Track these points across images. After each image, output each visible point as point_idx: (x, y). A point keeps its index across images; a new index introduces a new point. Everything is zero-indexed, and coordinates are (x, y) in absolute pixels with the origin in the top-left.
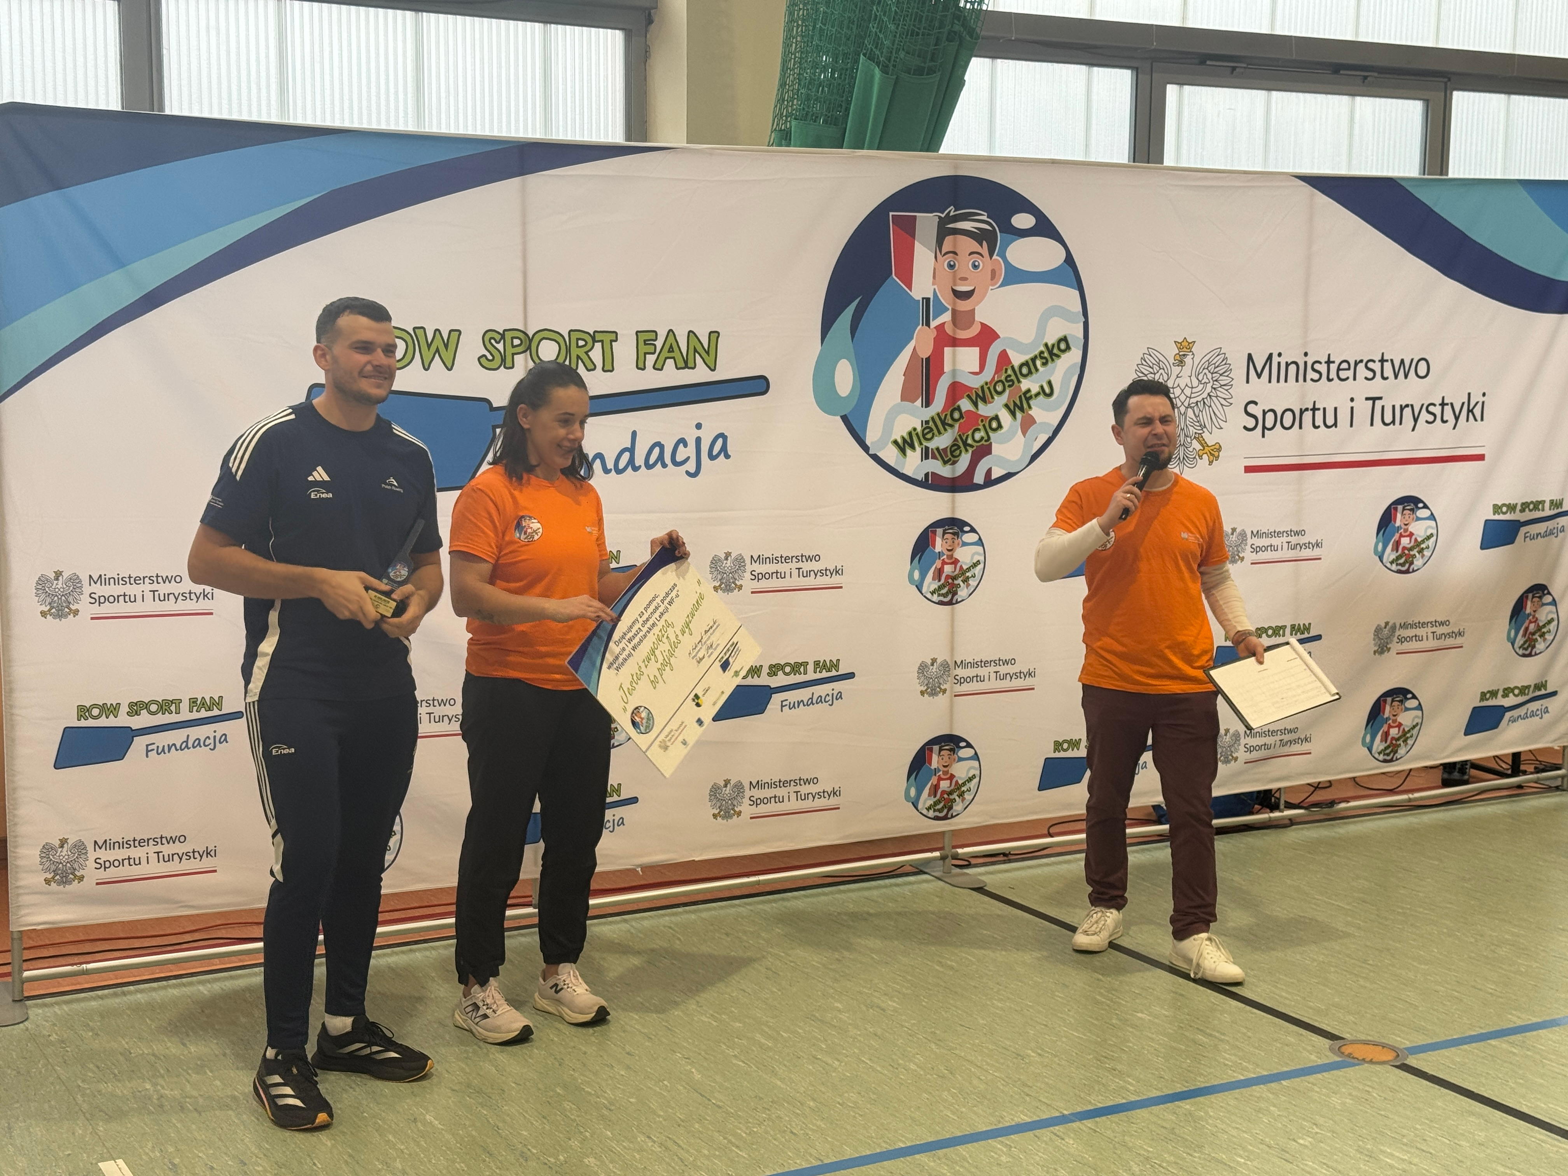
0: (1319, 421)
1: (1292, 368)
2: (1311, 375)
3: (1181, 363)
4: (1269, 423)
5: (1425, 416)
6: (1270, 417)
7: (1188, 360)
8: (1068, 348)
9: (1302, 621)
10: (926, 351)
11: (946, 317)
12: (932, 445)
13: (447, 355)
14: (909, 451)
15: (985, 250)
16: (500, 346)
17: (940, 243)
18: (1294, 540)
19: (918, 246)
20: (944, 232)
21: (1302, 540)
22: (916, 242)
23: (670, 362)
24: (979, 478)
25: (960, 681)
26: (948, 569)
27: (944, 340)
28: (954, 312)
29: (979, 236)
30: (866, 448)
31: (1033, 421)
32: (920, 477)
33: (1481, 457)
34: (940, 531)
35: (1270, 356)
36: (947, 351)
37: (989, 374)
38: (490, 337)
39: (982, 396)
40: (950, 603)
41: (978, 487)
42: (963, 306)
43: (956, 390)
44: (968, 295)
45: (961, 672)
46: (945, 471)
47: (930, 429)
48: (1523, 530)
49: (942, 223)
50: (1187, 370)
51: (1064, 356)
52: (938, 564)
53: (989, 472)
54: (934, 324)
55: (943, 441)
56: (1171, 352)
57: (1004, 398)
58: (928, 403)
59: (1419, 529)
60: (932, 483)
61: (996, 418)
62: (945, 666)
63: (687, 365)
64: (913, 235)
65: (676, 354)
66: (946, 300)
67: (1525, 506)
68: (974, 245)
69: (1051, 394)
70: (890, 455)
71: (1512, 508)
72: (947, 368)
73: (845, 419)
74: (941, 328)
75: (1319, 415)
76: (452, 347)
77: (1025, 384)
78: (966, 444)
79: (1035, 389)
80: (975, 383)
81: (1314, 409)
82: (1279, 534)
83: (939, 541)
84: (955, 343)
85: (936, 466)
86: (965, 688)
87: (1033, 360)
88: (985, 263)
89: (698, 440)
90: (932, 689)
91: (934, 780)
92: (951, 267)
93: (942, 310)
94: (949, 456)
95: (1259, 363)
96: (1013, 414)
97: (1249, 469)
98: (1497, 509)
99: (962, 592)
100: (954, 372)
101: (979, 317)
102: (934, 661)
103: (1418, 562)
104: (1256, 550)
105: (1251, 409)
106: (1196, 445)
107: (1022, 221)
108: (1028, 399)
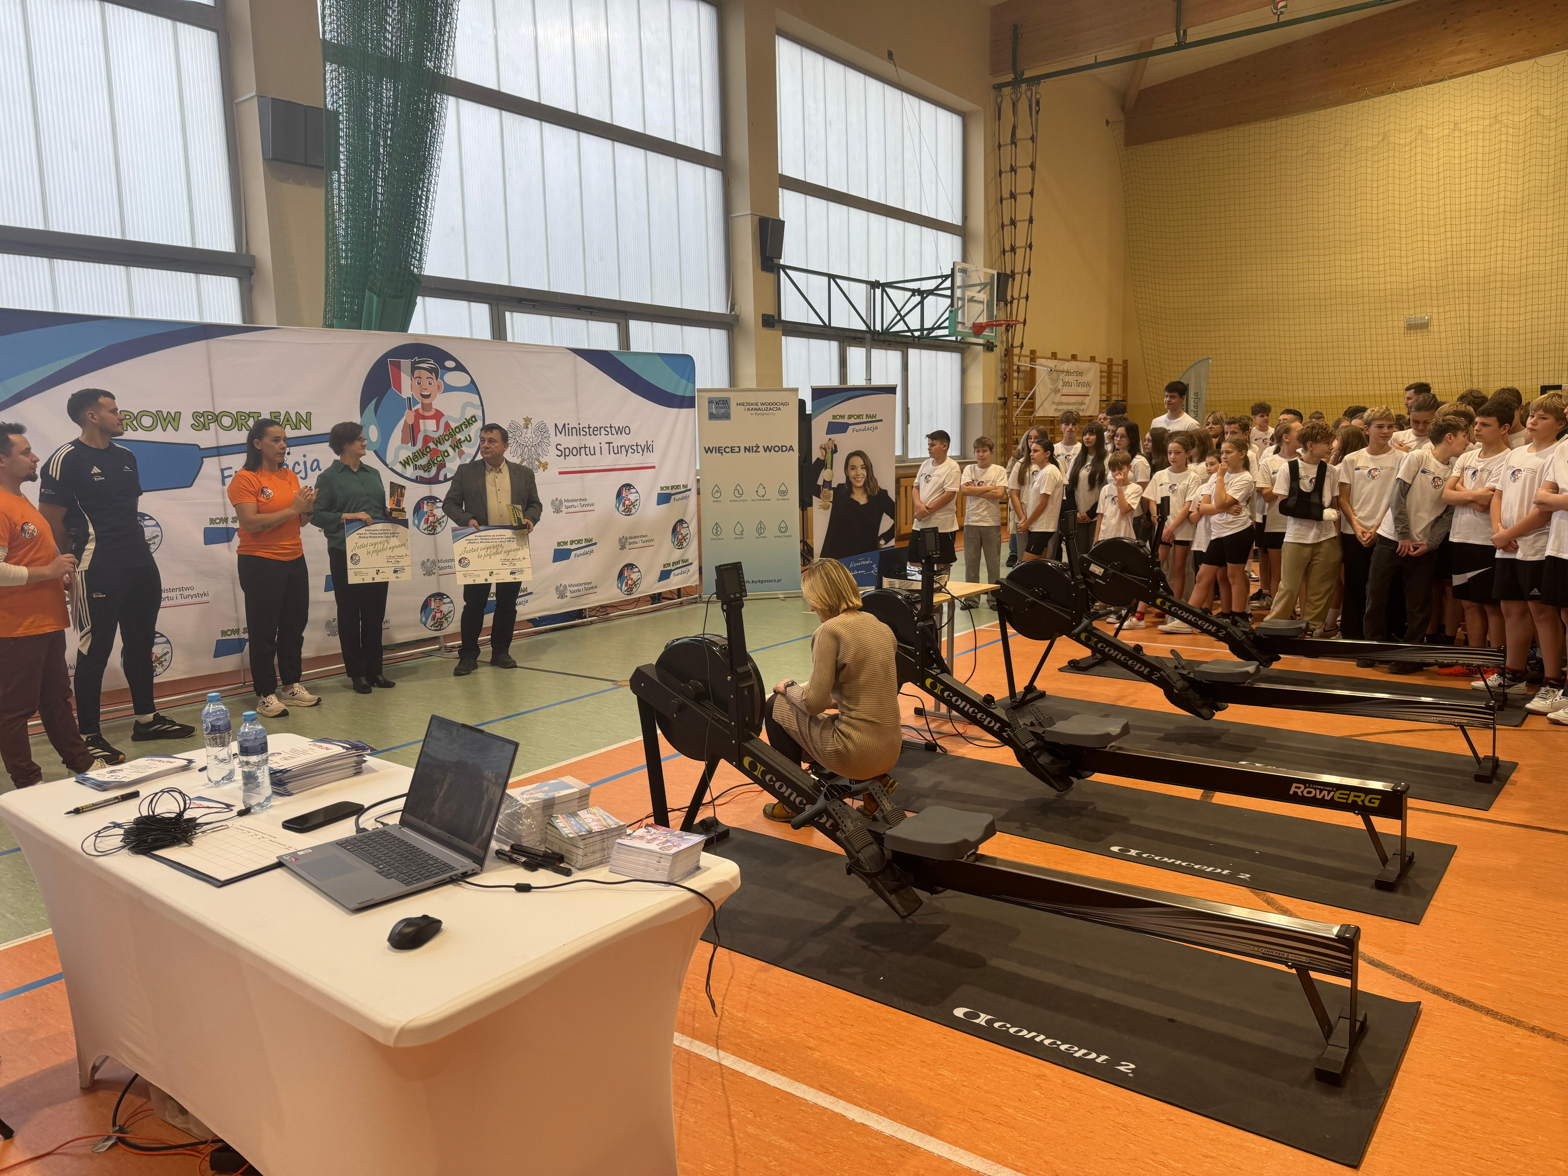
0: (588, 452)
1: (574, 430)
2: (582, 433)
3: (527, 427)
4: (567, 453)
5: (630, 450)
6: (567, 450)
7: (530, 426)
8: (476, 420)
9: (589, 537)
10: (411, 421)
11: (419, 406)
12: (418, 463)
13: (175, 425)
14: (407, 466)
15: (434, 377)
16: (202, 419)
17: (413, 373)
18: (582, 503)
19: (403, 374)
20: (414, 368)
21: (586, 503)
22: (402, 374)
23: (288, 426)
24: (441, 478)
25: (441, 569)
26: (431, 519)
27: (419, 416)
28: (423, 404)
29: (430, 370)
30: (387, 465)
31: (464, 453)
32: (414, 478)
33: (654, 467)
34: (425, 502)
35: (564, 425)
36: (421, 421)
37: (441, 431)
38: (196, 415)
39: (439, 441)
40: (433, 534)
41: (441, 482)
42: (426, 401)
43: (427, 439)
44: (428, 396)
45: (441, 565)
46: (426, 475)
47: (416, 456)
48: (673, 497)
49: (413, 364)
50: (530, 430)
51: (475, 424)
52: (426, 517)
53: (446, 475)
54: (413, 409)
55: (423, 461)
56: (522, 423)
57: (449, 442)
58: (414, 444)
59: (632, 497)
60: (420, 480)
61: (447, 451)
62: (434, 562)
63: (296, 428)
64: (400, 369)
65: (291, 422)
66: (418, 398)
67: (673, 487)
68: (428, 374)
69: (470, 441)
70: (399, 468)
71: (667, 488)
72: (422, 429)
73: (375, 452)
74: (417, 411)
75: (587, 450)
76: (177, 419)
77: (458, 436)
78: (434, 463)
79: (463, 439)
80: (436, 435)
81: (585, 447)
82: (576, 500)
83: (425, 506)
84: (424, 418)
85: (421, 473)
86: (444, 571)
87: (461, 425)
88: (434, 382)
89: (305, 463)
90: (429, 573)
91: (433, 613)
92: (419, 384)
93: (416, 403)
94: (426, 468)
95: (560, 428)
96: (454, 450)
97: (560, 473)
98: (662, 488)
99: (439, 529)
100: (425, 430)
101: (434, 406)
102: (428, 560)
103: (633, 511)
104: (567, 507)
105: (559, 447)
106: (537, 463)
107: (450, 364)
108: (460, 443)
